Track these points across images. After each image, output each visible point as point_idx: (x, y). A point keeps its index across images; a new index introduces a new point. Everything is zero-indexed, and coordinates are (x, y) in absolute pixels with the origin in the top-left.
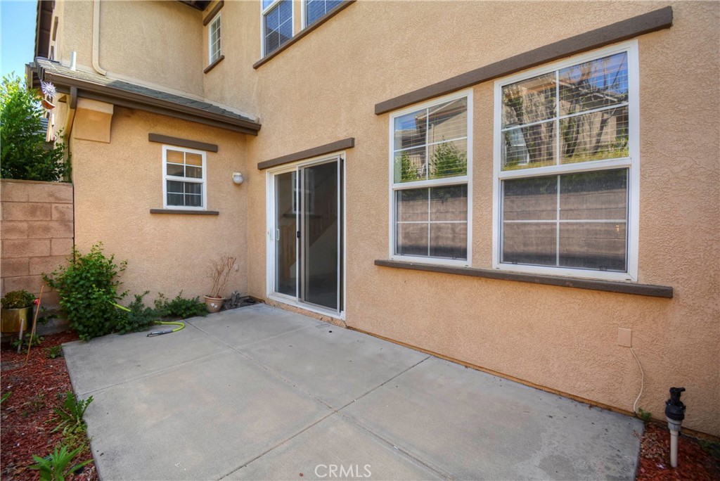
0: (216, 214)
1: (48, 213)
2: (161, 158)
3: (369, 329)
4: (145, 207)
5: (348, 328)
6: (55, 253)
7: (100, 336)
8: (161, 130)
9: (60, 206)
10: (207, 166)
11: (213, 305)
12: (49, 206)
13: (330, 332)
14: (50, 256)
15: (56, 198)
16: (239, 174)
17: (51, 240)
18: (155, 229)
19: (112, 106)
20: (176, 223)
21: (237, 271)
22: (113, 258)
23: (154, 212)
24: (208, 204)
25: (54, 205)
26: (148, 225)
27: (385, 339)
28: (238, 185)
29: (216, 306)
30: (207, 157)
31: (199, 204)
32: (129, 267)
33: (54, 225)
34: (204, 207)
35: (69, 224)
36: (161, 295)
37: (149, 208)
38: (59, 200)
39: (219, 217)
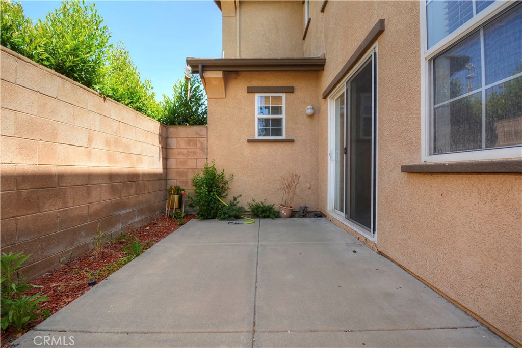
0: (292, 141)
1: (195, 144)
2: (254, 103)
3: (399, 259)
4: (245, 138)
5: (380, 253)
6: (198, 168)
7: (209, 219)
8: (255, 83)
9: (201, 139)
10: (286, 104)
11: (283, 212)
12: (196, 139)
13: (354, 252)
14: (196, 169)
15: (199, 135)
16: (310, 107)
17: (197, 159)
18: (250, 153)
19: (221, 72)
20: (264, 149)
21: (309, 188)
22: (224, 171)
23: (250, 141)
24: (286, 134)
25: (198, 139)
26: (246, 151)
27: (418, 278)
28: (311, 116)
29: (285, 214)
30: (286, 97)
31: (280, 134)
32: (235, 178)
33: (198, 150)
34: (284, 137)
35: (205, 150)
36: (254, 200)
37: (247, 138)
38: (200, 136)
39: (295, 144)
